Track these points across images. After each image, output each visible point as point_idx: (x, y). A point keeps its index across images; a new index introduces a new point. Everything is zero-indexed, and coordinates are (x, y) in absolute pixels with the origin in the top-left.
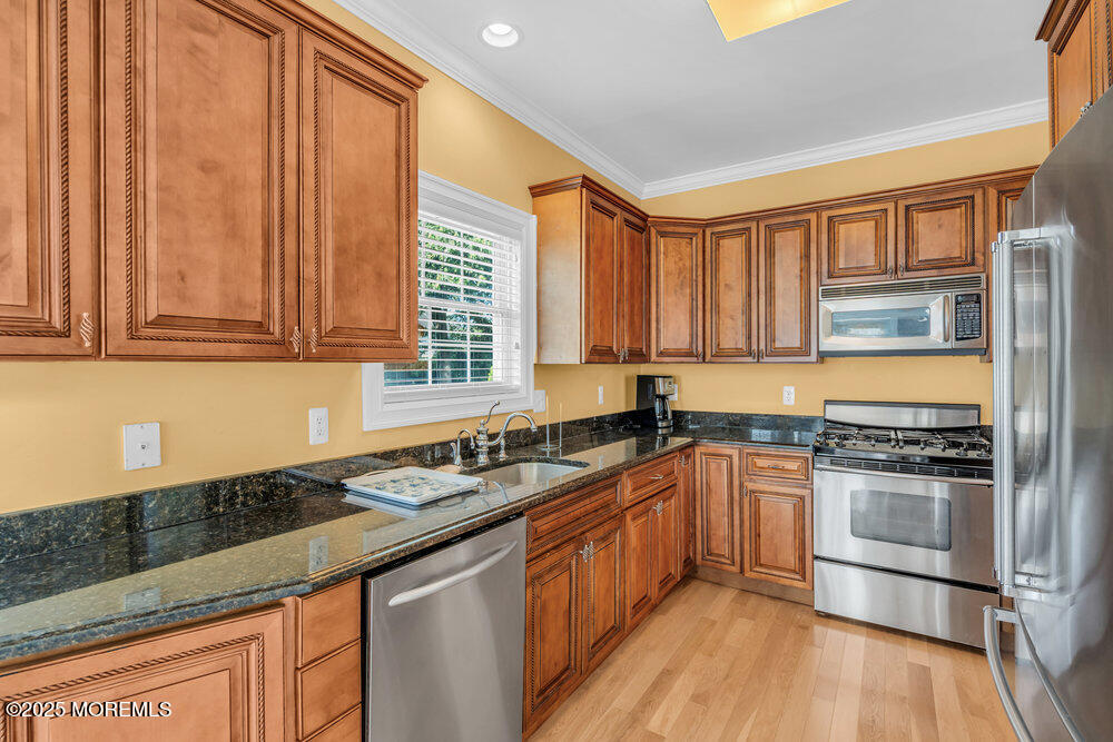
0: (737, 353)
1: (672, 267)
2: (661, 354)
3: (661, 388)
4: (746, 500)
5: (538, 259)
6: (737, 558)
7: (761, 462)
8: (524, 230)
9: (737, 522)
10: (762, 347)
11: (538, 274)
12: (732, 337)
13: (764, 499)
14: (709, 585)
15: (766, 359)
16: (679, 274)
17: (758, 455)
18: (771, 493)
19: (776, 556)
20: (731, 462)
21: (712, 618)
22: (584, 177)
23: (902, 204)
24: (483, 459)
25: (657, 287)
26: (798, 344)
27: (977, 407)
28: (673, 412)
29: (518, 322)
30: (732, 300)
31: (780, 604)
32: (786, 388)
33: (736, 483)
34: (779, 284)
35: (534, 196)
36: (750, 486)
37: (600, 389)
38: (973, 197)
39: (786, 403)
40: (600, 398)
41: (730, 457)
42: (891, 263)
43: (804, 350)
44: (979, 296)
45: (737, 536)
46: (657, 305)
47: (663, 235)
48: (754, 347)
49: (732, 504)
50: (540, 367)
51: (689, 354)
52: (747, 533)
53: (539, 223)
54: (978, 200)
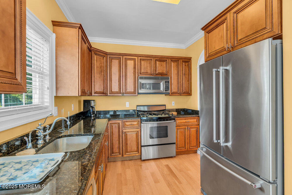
0: (117, 93)
1: (98, 65)
2: (95, 93)
3: (92, 104)
4: (124, 135)
5: (56, 53)
6: (121, 152)
7: (127, 123)
8: (50, 38)
9: (121, 142)
10: (124, 91)
11: (56, 59)
12: (115, 88)
13: (128, 134)
14: (112, 162)
15: (125, 95)
16: (101, 67)
17: (127, 122)
18: (130, 132)
19: (132, 148)
20: (119, 125)
21: (119, 173)
22: (81, 25)
23: (155, 59)
24: (41, 142)
25: (94, 71)
26: (133, 91)
27: (165, 105)
28: (96, 111)
29: (47, 78)
30: (115, 78)
31: (133, 161)
32: (127, 103)
33: (121, 130)
34: (128, 74)
35: (54, 25)
36: (124, 131)
37: (72, 105)
38: (167, 60)
39: (127, 106)
40: (73, 108)
41: (119, 123)
42: (153, 73)
43: (134, 92)
44: (169, 82)
45: (121, 146)
46: (94, 77)
47: (96, 54)
48: (122, 91)
49: (119, 137)
50: (56, 97)
51: (103, 93)
52: (124, 144)
53: (57, 38)
54: (168, 61)
